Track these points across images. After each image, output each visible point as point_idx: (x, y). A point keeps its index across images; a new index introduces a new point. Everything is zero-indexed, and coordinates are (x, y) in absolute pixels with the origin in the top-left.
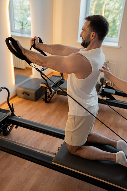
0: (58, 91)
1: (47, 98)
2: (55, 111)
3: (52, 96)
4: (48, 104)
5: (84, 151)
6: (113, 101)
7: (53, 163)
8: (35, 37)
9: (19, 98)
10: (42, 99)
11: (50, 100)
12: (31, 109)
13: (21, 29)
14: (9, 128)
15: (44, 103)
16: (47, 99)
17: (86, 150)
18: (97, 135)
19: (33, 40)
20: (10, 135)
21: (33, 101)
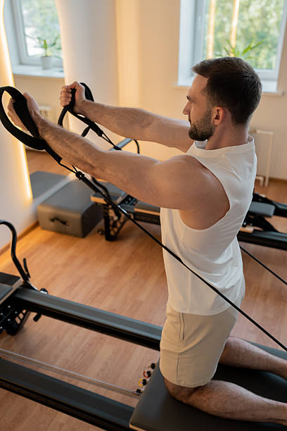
0: (135, 214)
1: (111, 228)
2: (130, 260)
3: (123, 224)
4: (114, 243)
5: (209, 399)
6: (270, 235)
7: (131, 426)
8: (76, 83)
9: (44, 232)
10: (99, 231)
11: (116, 233)
12: (73, 258)
13: (42, 57)
14: (19, 318)
15: (103, 241)
16: (109, 231)
17: (214, 396)
18: (240, 348)
19: (70, 91)
20: (24, 331)
21: (76, 239)
